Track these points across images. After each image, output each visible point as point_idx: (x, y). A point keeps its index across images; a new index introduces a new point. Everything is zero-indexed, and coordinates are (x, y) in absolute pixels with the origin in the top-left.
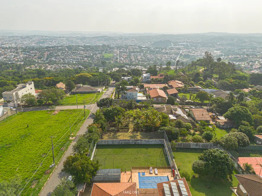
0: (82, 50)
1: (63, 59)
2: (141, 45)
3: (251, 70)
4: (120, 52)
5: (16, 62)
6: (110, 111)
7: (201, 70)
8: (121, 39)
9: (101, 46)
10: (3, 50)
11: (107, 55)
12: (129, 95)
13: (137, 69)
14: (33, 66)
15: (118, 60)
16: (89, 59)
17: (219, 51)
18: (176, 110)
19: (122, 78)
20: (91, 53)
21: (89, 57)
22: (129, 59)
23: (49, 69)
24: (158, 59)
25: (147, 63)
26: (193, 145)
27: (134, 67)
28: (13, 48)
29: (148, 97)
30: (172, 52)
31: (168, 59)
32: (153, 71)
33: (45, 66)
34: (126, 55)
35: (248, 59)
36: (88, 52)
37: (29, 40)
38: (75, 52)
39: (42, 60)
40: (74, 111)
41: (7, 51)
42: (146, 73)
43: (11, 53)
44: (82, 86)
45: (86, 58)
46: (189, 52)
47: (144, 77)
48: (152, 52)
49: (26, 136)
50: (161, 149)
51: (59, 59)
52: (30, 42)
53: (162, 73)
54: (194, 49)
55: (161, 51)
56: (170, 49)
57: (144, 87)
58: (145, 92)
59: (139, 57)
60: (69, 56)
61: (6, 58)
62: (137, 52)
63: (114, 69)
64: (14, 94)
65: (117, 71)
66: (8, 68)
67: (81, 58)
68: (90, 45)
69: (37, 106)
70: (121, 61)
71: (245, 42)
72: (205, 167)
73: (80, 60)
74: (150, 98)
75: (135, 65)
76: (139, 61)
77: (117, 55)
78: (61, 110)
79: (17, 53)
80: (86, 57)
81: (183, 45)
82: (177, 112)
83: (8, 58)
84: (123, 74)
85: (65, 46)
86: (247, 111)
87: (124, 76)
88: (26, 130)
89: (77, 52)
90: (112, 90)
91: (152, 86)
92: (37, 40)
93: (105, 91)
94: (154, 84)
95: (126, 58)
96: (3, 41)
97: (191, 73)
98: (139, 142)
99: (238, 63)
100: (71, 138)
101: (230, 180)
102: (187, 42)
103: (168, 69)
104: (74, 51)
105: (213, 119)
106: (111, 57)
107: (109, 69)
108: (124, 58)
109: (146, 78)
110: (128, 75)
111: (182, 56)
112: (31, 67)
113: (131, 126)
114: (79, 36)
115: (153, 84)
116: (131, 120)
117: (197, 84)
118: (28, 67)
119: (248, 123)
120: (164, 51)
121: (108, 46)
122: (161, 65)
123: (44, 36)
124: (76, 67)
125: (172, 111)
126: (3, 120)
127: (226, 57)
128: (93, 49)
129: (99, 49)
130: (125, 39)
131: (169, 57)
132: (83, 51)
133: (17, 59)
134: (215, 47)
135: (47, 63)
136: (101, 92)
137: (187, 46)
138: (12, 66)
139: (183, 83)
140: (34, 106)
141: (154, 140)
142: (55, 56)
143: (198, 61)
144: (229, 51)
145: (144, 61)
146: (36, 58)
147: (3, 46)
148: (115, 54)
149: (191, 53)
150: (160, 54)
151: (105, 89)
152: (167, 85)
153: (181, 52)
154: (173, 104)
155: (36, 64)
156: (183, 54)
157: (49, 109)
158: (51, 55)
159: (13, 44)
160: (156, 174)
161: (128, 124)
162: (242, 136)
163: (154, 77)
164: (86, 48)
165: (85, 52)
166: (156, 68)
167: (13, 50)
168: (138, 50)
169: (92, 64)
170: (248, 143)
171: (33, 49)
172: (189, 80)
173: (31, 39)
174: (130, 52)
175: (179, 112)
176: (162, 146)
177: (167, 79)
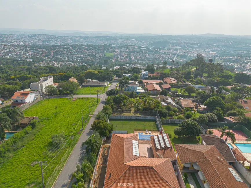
0: (85, 49)
1: (68, 57)
2: (140, 45)
3: (243, 71)
4: (120, 51)
5: (25, 59)
6: (117, 98)
7: (193, 70)
8: (122, 38)
9: (103, 45)
10: (13, 48)
11: (108, 54)
12: (130, 87)
13: (136, 67)
14: (41, 63)
15: (119, 59)
16: (92, 57)
17: (215, 53)
18: (167, 99)
19: (124, 74)
20: (94, 52)
21: (92, 56)
22: (129, 58)
23: (56, 66)
24: (156, 59)
25: (146, 62)
26: (177, 121)
27: (134, 65)
28: (22, 46)
29: (146, 90)
30: (169, 52)
31: (166, 58)
32: (150, 70)
33: (52, 63)
34: (126, 55)
35: (241, 60)
36: (92, 51)
37: (36, 38)
38: (79, 51)
39: (49, 58)
40: (88, 98)
41: (17, 49)
42: (145, 71)
43: (20, 51)
44: (91, 81)
45: (89, 57)
46: (186, 52)
47: (142, 75)
48: (150, 52)
49: (57, 114)
50: (154, 123)
51: (64, 57)
52: (36, 41)
53: (159, 71)
54: (191, 50)
55: (159, 51)
56: (167, 49)
57: (142, 82)
58: (143, 87)
59: (138, 57)
60: (74, 54)
61: (16, 55)
62: (137, 52)
63: (115, 67)
64: (39, 84)
65: (118, 69)
66: (19, 64)
67: (85, 56)
68: (92, 44)
69: (58, 95)
70: (122, 60)
71: (240, 44)
72: (181, 130)
73: (83, 58)
74: (147, 90)
75: (135, 64)
76: (138, 60)
77: (118, 54)
78: (77, 98)
79: (26, 50)
80: (89, 55)
81: (181, 46)
82: (168, 101)
83: (18, 55)
84: (124, 71)
85: (70, 45)
86: (221, 101)
87: (125, 73)
88: (56, 110)
89: (81, 50)
90: (115, 85)
91: (149, 81)
92: (43, 39)
93: (110, 85)
94: (152, 80)
95: (127, 57)
96: (12, 39)
97: (184, 71)
98: (139, 117)
99: (232, 64)
100: (89, 115)
101: (198, 140)
102: (184, 43)
103: (164, 68)
104: (77, 49)
105: (196, 106)
106: (112, 56)
107: (111, 67)
108: (124, 57)
109: (145, 75)
110: (128, 72)
111: (179, 56)
112: (40, 64)
113: (133, 109)
114: (82, 36)
115: (150, 80)
116: (132, 105)
117: (188, 81)
118: (37, 63)
119: (220, 109)
120: (162, 51)
121: (109, 45)
122: (158, 64)
123: (50, 35)
124: (80, 64)
125: (164, 100)
126: (36, 103)
127: (220, 58)
128: (96, 48)
129: (101, 49)
130: (125, 39)
131: (167, 57)
132: (87, 49)
133: (26, 56)
134: (211, 48)
135: (54, 61)
136: (106, 86)
137: (184, 46)
138: (23, 62)
139: (176, 80)
140: (56, 94)
141: (150, 116)
142: (60, 54)
143: (191, 61)
144: (225, 52)
145: (143, 61)
146: (43, 56)
147: (12, 43)
148: (115, 53)
149: (187, 53)
150: (158, 54)
151: (110, 84)
152: (162, 81)
153: (178, 53)
154: (165, 95)
155: (44, 61)
156: (180, 54)
157: (68, 97)
158: (57, 53)
159: (21, 42)
160: (150, 134)
161: (131, 107)
162: (212, 116)
163: (152, 75)
164: (89, 47)
165: (88, 51)
166: (153, 67)
167: (22, 48)
168: (138, 50)
169: (95, 62)
170: (216, 121)
171: (41, 47)
172: (182, 78)
173: (37, 37)
174: (130, 52)
175: (170, 100)
176: (155, 121)
177: (162, 77)
